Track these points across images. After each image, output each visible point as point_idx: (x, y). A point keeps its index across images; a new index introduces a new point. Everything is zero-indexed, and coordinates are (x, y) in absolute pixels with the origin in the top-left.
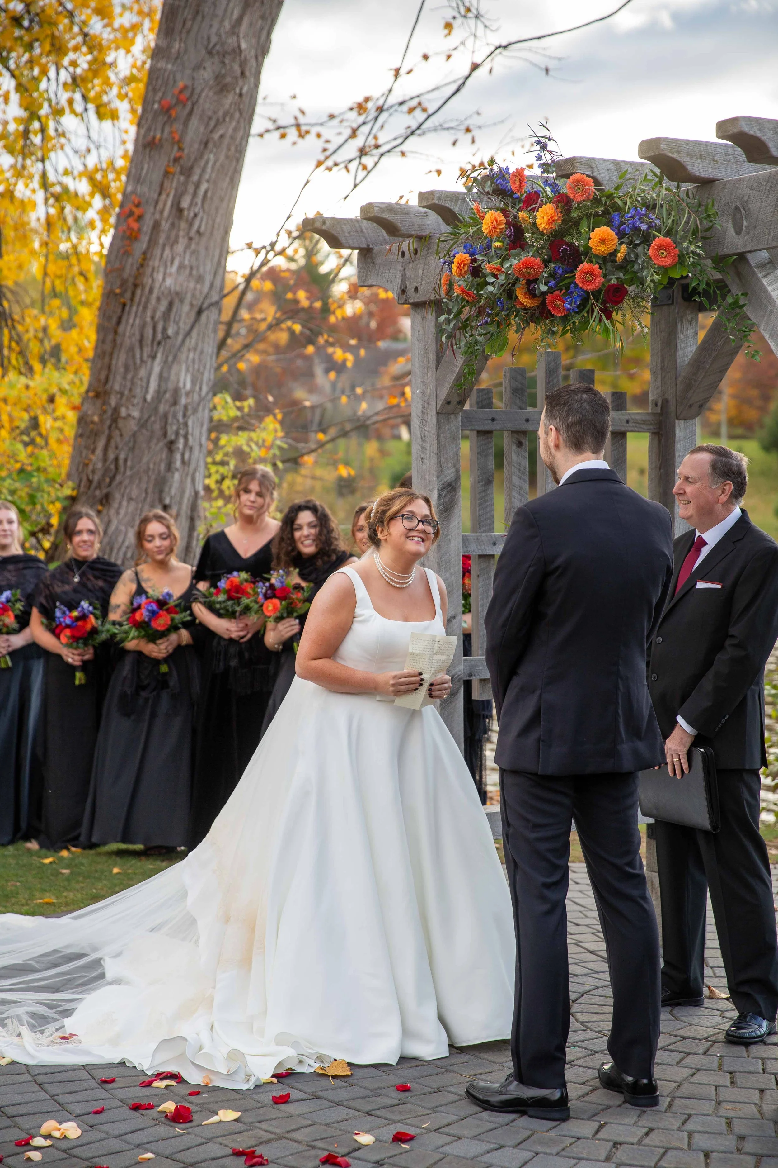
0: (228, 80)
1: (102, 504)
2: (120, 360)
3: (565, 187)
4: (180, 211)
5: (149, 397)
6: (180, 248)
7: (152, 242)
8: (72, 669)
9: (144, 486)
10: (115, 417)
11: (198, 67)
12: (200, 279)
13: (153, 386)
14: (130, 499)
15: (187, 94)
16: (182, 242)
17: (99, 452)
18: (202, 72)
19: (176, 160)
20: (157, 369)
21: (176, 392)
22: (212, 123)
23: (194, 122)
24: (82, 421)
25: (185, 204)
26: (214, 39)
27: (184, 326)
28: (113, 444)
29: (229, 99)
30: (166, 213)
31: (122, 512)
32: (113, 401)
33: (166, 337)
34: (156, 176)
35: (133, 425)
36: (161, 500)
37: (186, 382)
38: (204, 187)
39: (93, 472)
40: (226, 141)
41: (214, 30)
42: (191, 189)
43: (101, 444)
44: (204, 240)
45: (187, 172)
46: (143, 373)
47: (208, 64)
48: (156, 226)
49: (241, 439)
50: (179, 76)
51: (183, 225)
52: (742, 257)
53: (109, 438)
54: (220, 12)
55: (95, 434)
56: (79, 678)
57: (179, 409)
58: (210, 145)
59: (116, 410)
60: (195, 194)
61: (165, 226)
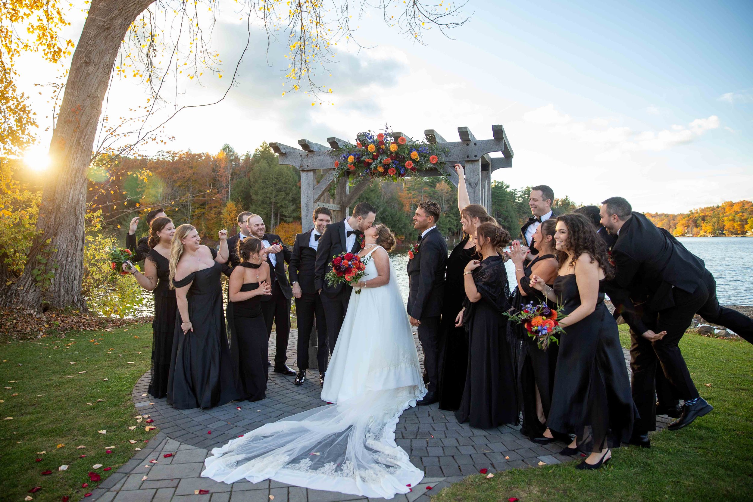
0: (95, 105)
1: (54, 235)
4: (79, 143)
5: (69, 201)
9: (68, 230)
11: (85, 100)
12: (84, 165)
13: (70, 198)
14: (64, 234)
15: (81, 108)
17: (53, 218)
18: (86, 102)
19: (78, 127)
20: (72, 192)
22: (89, 118)
23: (83, 117)
25: (81, 141)
26: (90, 93)
27: (81, 179)
28: (58, 216)
29: (95, 111)
30: (74, 144)
31: (61, 238)
32: (57, 202)
35: (64, 210)
36: (75, 234)
38: (87, 136)
39: (51, 225)
40: (93, 123)
41: (90, 90)
42: (83, 136)
44: (86, 153)
45: (82, 131)
46: (68, 193)
47: (88, 100)
50: (77, 102)
51: (80, 148)
53: (57, 214)
54: (92, 85)
57: (80, 205)
58: (89, 124)
59: (59, 205)
60: (84, 139)
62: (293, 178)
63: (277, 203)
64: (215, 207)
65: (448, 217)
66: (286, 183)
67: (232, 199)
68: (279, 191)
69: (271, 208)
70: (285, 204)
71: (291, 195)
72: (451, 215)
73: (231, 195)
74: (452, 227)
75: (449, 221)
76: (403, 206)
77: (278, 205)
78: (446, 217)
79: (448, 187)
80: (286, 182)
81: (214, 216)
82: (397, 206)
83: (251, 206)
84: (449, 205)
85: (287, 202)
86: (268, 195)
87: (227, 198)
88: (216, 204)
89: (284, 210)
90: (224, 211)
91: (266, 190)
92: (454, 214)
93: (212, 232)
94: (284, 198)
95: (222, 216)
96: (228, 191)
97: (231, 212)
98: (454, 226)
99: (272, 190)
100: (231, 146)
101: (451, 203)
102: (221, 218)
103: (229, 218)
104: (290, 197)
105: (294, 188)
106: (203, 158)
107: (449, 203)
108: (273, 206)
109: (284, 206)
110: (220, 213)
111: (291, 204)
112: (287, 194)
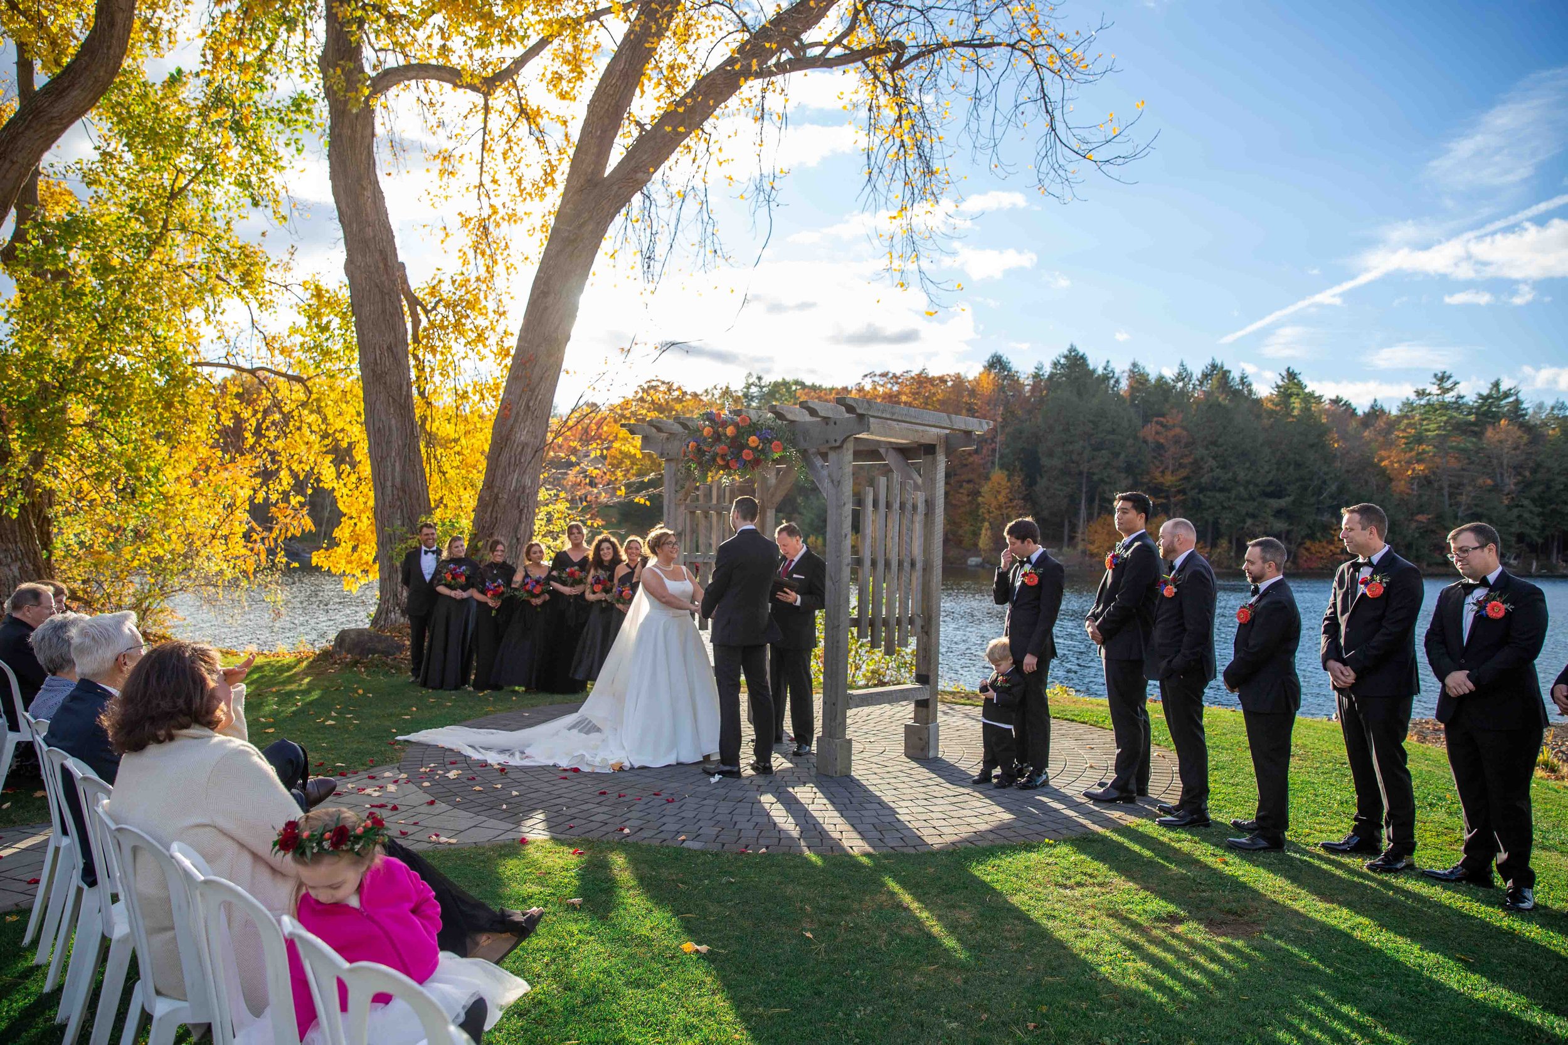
0: (553, 352)
2: (499, 472)
3: (738, 419)
5: (512, 489)
6: (528, 423)
7: (516, 421)
8: (491, 608)
10: (497, 498)
11: (539, 345)
12: (536, 437)
13: (514, 484)
15: (533, 357)
16: (529, 420)
17: (488, 513)
18: (541, 348)
19: (528, 385)
20: (516, 477)
21: (524, 488)
23: (537, 368)
24: (481, 499)
25: (531, 404)
26: (547, 334)
27: (529, 458)
28: (495, 510)
29: (553, 360)
30: (522, 408)
32: (496, 490)
33: (520, 462)
34: (518, 391)
35: (504, 501)
37: (528, 482)
38: (540, 397)
39: (485, 522)
40: (551, 377)
41: (547, 330)
42: (534, 398)
43: (490, 509)
44: (539, 420)
45: (533, 391)
46: (509, 478)
47: (544, 345)
48: (518, 413)
49: (551, 508)
50: (530, 349)
51: (530, 413)
52: (805, 451)
53: (493, 507)
55: (487, 505)
56: (494, 612)
58: (544, 379)
59: (497, 495)
60: (536, 400)
61: (522, 413)
62: (1130, 420)
63: (1094, 474)
64: (969, 482)
65: (1517, 506)
66: (1113, 432)
67: (1002, 467)
68: (1098, 448)
69: (1081, 484)
70: (1108, 477)
71: (1122, 456)
72: (1526, 502)
73: (1001, 457)
74: (1527, 530)
75: (1519, 517)
76: (1391, 480)
77: (1095, 478)
78: (1509, 508)
79: (1519, 433)
80: (1114, 430)
81: (965, 499)
82: (1373, 481)
83: (1038, 479)
84: (1520, 478)
85: (1113, 472)
86: (1074, 457)
87: (993, 463)
88: (971, 476)
89: (1107, 488)
90: (985, 489)
91: (1071, 448)
92: (1533, 501)
93: (960, 532)
94: (1108, 463)
95: (980, 499)
96: (994, 450)
97: (999, 492)
98: (1534, 527)
99: (1084, 448)
100: (1004, 358)
101: (1527, 474)
102: (979, 504)
103: (994, 503)
104: (1121, 461)
105: (1130, 441)
106: (950, 384)
107: (1519, 474)
108: (1084, 480)
109: (1107, 480)
110: (978, 493)
111: (1123, 475)
112: (1117, 455)
